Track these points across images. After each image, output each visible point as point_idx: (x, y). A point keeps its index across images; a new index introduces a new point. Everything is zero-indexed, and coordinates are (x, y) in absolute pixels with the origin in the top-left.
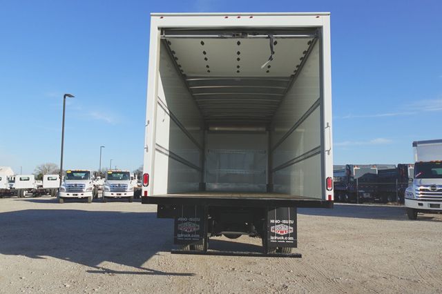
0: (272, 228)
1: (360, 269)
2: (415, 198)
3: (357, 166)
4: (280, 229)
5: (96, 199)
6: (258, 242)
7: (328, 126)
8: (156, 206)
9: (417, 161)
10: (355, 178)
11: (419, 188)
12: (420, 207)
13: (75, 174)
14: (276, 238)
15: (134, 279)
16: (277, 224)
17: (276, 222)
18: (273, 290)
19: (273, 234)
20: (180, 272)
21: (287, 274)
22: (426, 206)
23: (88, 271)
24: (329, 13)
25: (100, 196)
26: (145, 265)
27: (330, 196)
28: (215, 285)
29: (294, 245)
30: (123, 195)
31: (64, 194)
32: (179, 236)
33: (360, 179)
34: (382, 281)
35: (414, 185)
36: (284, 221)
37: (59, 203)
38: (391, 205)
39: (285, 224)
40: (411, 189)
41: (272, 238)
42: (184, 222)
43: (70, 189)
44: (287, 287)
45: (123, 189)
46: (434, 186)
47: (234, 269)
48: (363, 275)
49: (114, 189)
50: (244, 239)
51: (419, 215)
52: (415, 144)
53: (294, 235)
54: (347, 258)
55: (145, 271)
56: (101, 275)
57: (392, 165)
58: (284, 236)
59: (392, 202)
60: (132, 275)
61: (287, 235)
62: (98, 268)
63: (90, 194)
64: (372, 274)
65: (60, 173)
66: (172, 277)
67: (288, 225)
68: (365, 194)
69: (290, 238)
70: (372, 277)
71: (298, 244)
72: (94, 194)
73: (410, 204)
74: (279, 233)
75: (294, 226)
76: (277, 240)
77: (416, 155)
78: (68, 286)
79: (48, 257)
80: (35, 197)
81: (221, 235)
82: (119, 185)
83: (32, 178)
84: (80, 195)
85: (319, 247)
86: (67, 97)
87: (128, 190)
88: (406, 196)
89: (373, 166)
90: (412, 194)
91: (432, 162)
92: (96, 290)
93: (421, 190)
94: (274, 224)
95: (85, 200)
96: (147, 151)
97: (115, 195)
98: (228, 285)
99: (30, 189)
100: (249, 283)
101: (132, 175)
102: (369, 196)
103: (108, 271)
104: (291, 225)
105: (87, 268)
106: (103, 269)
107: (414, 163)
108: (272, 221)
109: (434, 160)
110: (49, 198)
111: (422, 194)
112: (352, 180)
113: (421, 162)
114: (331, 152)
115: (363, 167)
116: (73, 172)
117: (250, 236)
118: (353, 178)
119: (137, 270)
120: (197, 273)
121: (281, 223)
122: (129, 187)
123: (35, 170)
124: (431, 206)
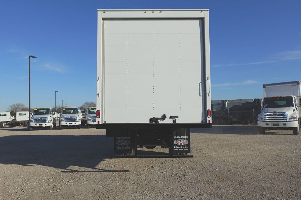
0: (175, 141)
1: (228, 164)
2: (264, 120)
3: (229, 101)
4: (180, 142)
5: (55, 127)
6: (166, 150)
7: (208, 79)
8: (105, 130)
9: (265, 97)
10: (227, 109)
11: (266, 114)
12: (267, 126)
13: (40, 111)
14: (177, 147)
15: (92, 175)
16: (178, 139)
17: (177, 137)
18: (177, 177)
19: (176, 145)
20: (120, 170)
21: (185, 168)
22: (270, 125)
23: (62, 172)
24: (208, 9)
25: (57, 125)
26: (97, 167)
27: (209, 121)
28: (142, 176)
29: (189, 151)
30: (74, 124)
31: (33, 125)
32: (117, 148)
33: (230, 109)
34: (241, 170)
35: (263, 113)
36: (182, 137)
37: (30, 130)
38: (250, 125)
39: (183, 139)
40: (261, 115)
41: (175, 147)
42: (120, 139)
43: (37, 121)
44: (185, 175)
45: (74, 120)
46: (275, 112)
47: (152, 167)
48: (230, 167)
49: (67, 120)
50: (158, 149)
51: (267, 131)
52: (264, 86)
53: (189, 145)
54: (221, 158)
55: (98, 170)
56: (71, 173)
57: (251, 100)
58: (183, 146)
59: (250, 123)
60: (90, 173)
61: (184, 146)
62: (68, 170)
63: (51, 124)
64: (235, 166)
65: (29, 110)
66: (115, 173)
67: (184, 139)
68: (233, 119)
69: (186, 147)
70: (235, 168)
71: (191, 151)
72: (53, 124)
73: (261, 124)
74: (179, 144)
75: (189, 139)
76: (178, 148)
77: (265, 93)
78: (52, 180)
79: (34, 165)
80: (12, 127)
81: (143, 147)
82: (71, 117)
83: (8, 114)
84: (44, 125)
85: (204, 152)
86: (31, 58)
87: (77, 121)
88: (258, 119)
89: (239, 100)
90: (262, 118)
91: (274, 98)
92: (70, 181)
93: (267, 115)
94: (176, 139)
95: (48, 128)
96: (98, 96)
97: (68, 124)
98: (150, 176)
99: (7, 122)
100: (162, 174)
101: (79, 111)
102: (236, 120)
103: (75, 171)
104: (187, 139)
105: (61, 170)
106: (71, 170)
107: (263, 98)
108: (175, 137)
109: (276, 96)
110: (22, 127)
111: (267, 118)
112: (225, 109)
113: (268, 98)
114: (210, 94)
115: (232, 101)
116: (38, 109)
117: (161, 147)
118: (226, 108)
119: (92, 170)
120: (130, 170)
121: (180, 138)
122: (78, 118)
123: (8, 109)
124: (274, 125)
